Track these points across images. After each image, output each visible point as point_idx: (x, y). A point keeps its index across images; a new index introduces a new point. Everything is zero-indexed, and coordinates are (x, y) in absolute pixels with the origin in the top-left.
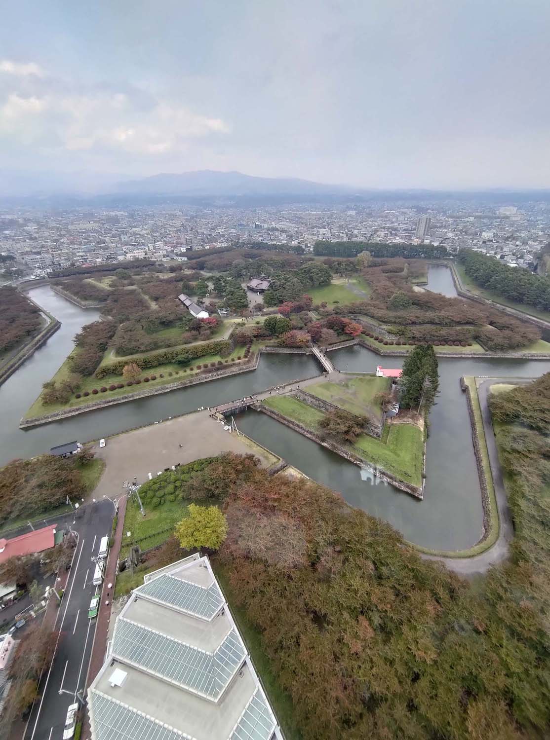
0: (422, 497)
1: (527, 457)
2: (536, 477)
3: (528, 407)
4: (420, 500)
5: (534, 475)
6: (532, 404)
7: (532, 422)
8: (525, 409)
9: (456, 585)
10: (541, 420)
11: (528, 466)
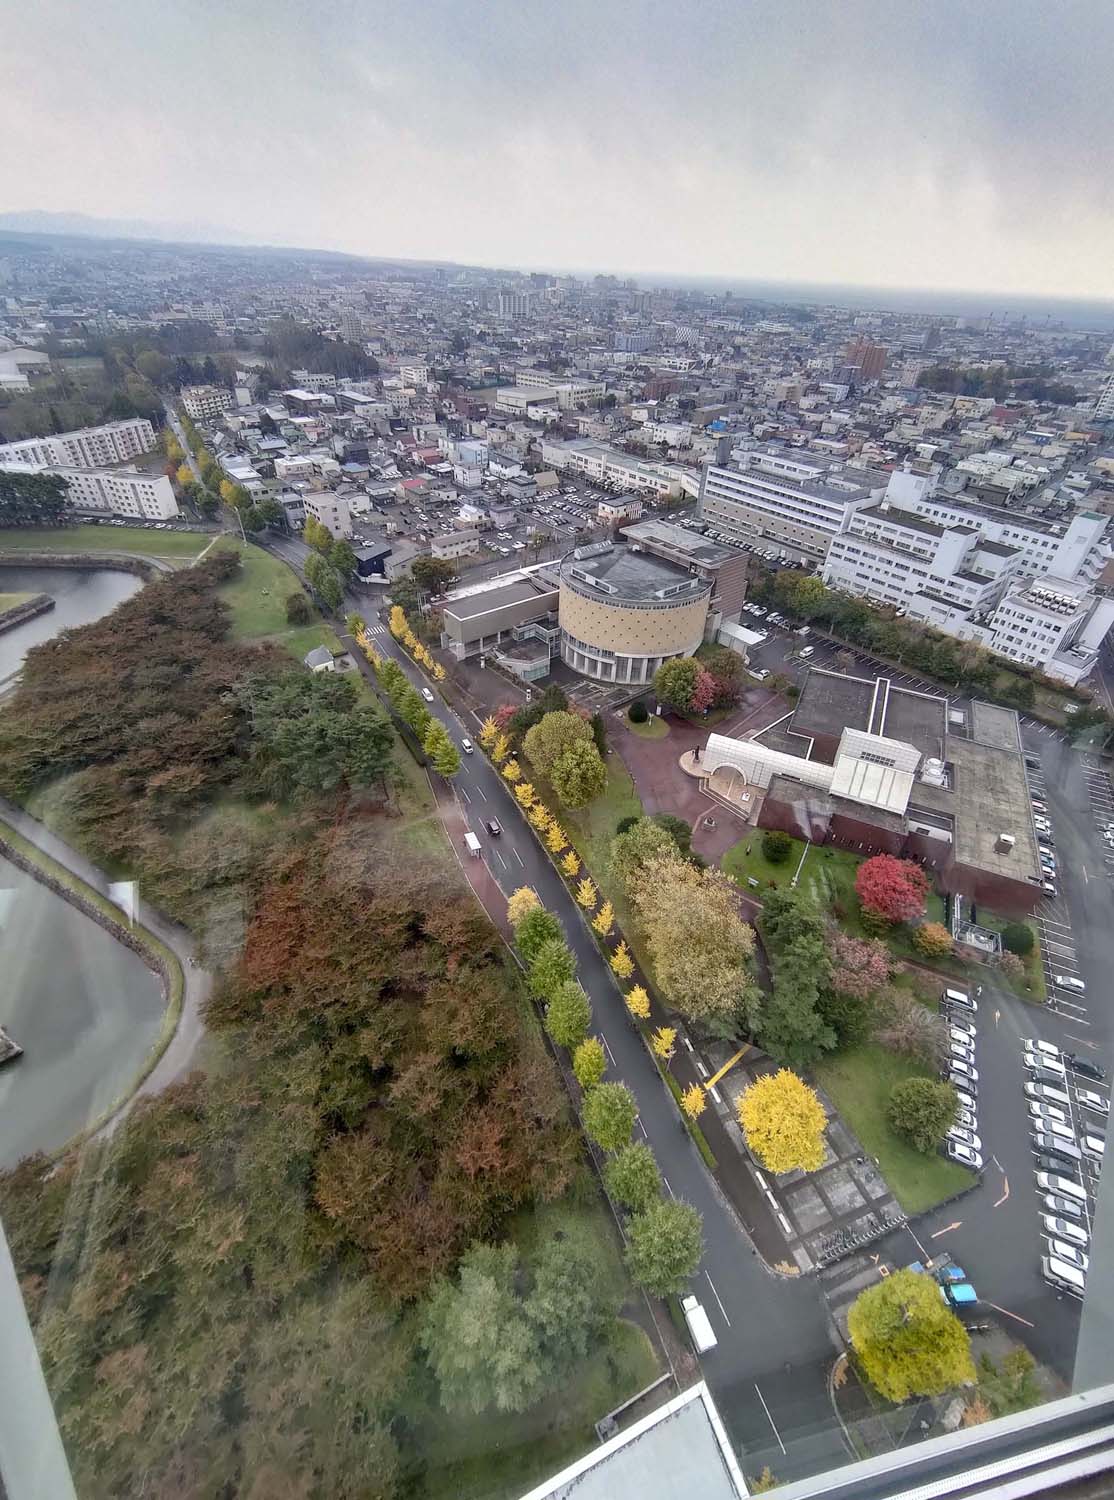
0: (17, 1048)
1: (112, 817)
2: (148, 835)
3: (45, 735)
4: (19, 1055)
5: (145, 835)
6: (46, 725)
7: (74, 756)
8: (44, 743)
9: (185, 1101)
10: (84, 741)
11: (126, 830)
